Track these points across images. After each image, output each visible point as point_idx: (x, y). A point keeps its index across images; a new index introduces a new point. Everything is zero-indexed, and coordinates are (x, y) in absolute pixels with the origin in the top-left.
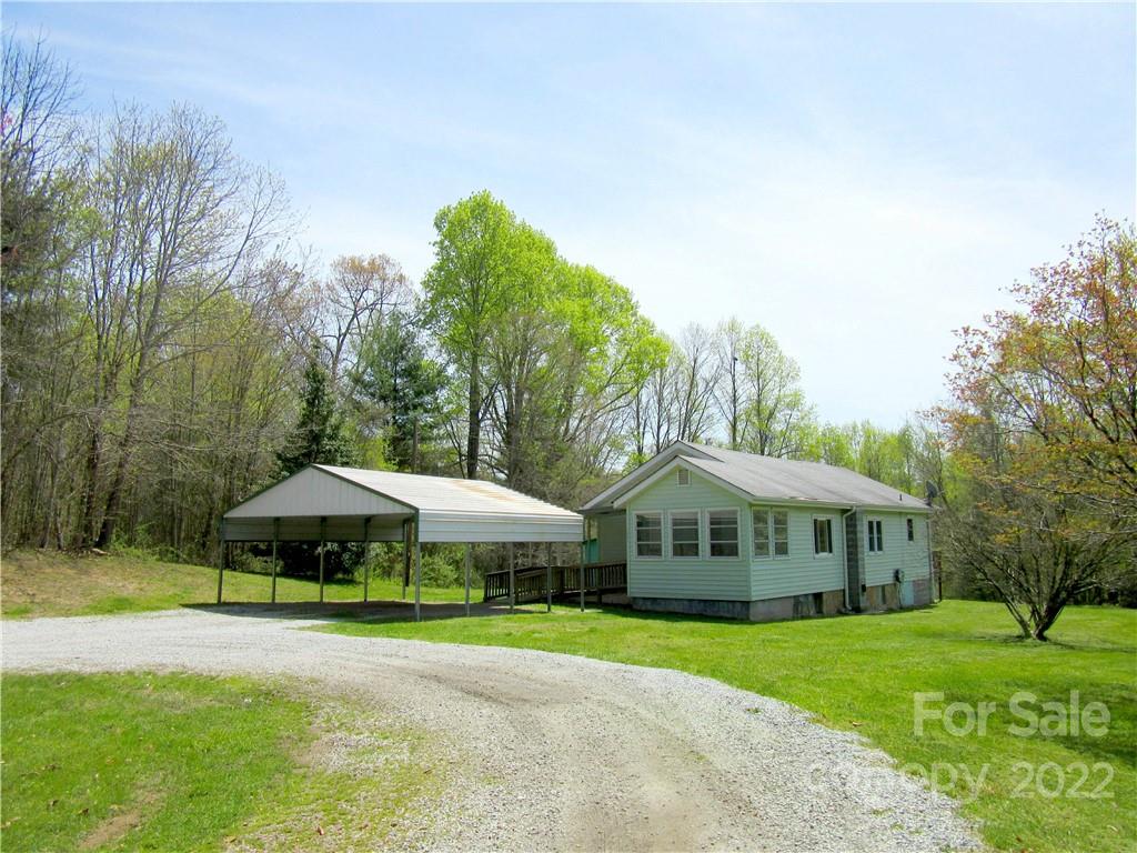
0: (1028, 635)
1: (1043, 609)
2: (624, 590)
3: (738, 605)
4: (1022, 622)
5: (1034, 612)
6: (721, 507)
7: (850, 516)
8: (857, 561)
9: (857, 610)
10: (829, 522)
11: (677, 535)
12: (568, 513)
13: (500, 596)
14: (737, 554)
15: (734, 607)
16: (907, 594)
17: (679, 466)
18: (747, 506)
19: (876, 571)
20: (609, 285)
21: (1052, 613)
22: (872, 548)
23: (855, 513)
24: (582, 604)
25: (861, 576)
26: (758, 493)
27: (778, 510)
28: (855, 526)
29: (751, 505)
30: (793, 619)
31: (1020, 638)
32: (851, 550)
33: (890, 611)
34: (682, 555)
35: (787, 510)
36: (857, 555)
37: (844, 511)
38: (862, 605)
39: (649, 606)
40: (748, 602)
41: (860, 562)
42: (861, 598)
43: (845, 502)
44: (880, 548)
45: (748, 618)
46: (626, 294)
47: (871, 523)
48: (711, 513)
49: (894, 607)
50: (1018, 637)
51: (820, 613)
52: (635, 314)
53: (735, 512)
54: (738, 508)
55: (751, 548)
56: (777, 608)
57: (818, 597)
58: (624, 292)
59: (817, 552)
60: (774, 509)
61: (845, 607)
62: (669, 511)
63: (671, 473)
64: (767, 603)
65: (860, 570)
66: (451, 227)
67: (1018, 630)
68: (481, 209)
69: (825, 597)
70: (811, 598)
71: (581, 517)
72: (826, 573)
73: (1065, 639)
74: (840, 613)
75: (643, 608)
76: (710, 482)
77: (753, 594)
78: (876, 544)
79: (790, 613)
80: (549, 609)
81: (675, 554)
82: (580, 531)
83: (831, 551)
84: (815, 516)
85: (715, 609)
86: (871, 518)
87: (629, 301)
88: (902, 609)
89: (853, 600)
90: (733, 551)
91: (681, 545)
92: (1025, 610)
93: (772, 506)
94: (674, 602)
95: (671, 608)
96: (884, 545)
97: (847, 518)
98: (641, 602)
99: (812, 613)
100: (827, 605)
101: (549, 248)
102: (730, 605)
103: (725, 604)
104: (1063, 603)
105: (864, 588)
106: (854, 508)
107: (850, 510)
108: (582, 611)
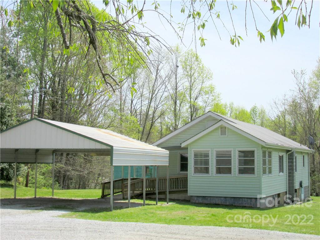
2: (186, 192)
3: (254, 200)
6: (247, 148)
10: (283, 156)
11: (218, 162)
14: (254, 173)
15: (251, 201)
16: (303, 193)
17: (222, 125)
22: (296, 170)
23: (293, 153)
24: (168, 200)
28: (293, 159)
29: (262, 148)
32: (290, 171)
34: (220, 173)
35: (271, 150)
36: (293, 174)
37: (288, 151)
39: (200, 200)
41: (294, 178)
42: (294, 195)
54: (256, 149)
57: (279, 195)
59: (279, 172)
60: (268, 150)
62: (215, 149)
63: (217, 129)
65: (294, 181)
69: (281, 195)
70: (277, 196)
71: (168, 152)
72: (281, 183)
75: (197, 202)
76: (241, 135)
77: (262, 194)
81: (217, 173)
82: (168, 159)
83: (283, 172)
84: (279, 153)
85: (240, 202)
86: (296, 155)
90: (251, 171)
91: (219, 168)
94: (216, 198)
97: (289, 155)
98: (195, 198)
102: (249, 201)
103: (246, 200)
106: (293, 150)
107: (291, 151)
108: (168, 203)
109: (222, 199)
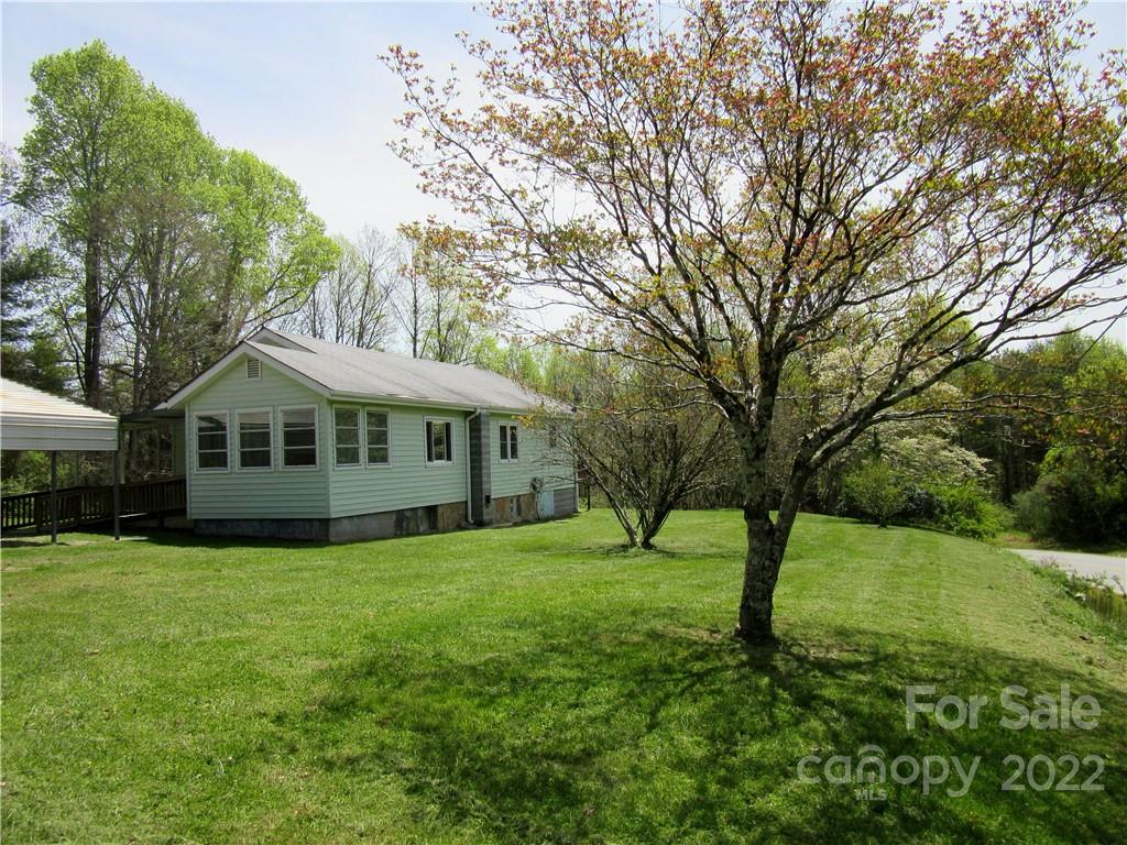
0: (633, 544)
1: (650, 514)
2: (183, 511)
3: (317, 523)
4: (629, 531)
5: (643, 516)
6: (296, 404)
7: (474, 420)
8: (480, 469)
9: (480, 524)
10: (448, 426)
12: (98, 413)
13: (24, 525)
14: (314, 463)
15: (311, 526)
16: (546, 503)
17: (245, 354)
18: (325, 402)
19: (505, 480)
20: (271, 175)
21: (660, 517)
22: (504, 456)
23: (480, 416)
24: (117, 530)
25: (485, 486)
26: (337, 387)
27: (373, 409)
28: (479, 430)
29: (331, 402)
30: (396, 536)
31: (625, 547)
32: (474, 457)
33: (526, 522)
34: (251, 464)
35: (384, 409)
36: (480, 462)
37: (467, 414)
38: (485, 518)
39: (213, 529)
40: (328, 520)
41: (484, 471)
42: (484, 510)
43: (467, 403)
44: (514, 454)
45: (328, 540)
46: (292, 187)
47: (503, 429)
48: (286, 413)
49: (530, 518)
50: (623, 546)
51: (434, 528)
52: (303, 211)
53: (311, 412)
54: (316, 406)
55: (332, 455)
56: (372, 525)
57: (431, 511)
58: (291, 186)
59: (430, 459)
60: (367, 408)
61: (467, 520)
62: (236, 411)
63: (239, 364)
64: (356, 520)
65: (484, 479)
66: (54, 79)
67: (625, 539)
68: (91, 62)
69: (440, 510)
70: (420, 513)
71: (116, 419)
72: (444, 483)
73: (669, 546)
74: (460, 528)
75: (206, 533)
76: (282, 374)
77: (332, 510)
78: (509, 448)
79: (392, 530)
80: (54, 540)
81: (244, 463)
82: (115, 436)
83: (449, 458)
84: (428, 418)
85: (290, 530)
86: (503, 422)
87: (296, 196)
88: (539, 520)
89: (476, 512)
90: (308, 458)
91: (250, 453)
92: (633, 516)
93: (365, 405)
95: (239, 531)
96: (519, 453)
97: (470, 421)
98: (204, 526)
99: (421, 529)
100: (443, 518)
101: (189, 122)
102: (307, 525)
103: (301, 523)
104: (671, 507)
105: (488, 499)
106: (479, 411)
107: (474, 412)
108: (117, 539)
109: (255, 523)
